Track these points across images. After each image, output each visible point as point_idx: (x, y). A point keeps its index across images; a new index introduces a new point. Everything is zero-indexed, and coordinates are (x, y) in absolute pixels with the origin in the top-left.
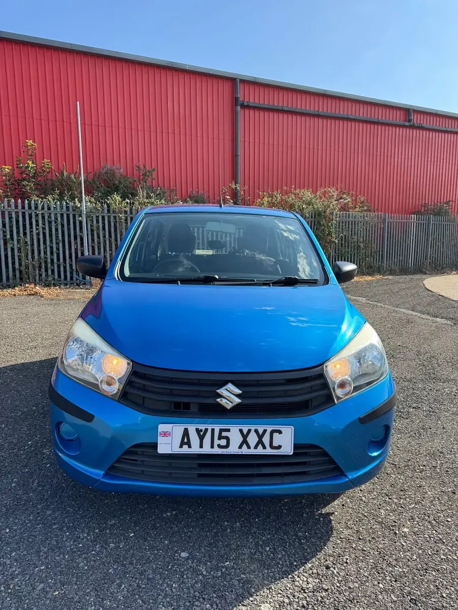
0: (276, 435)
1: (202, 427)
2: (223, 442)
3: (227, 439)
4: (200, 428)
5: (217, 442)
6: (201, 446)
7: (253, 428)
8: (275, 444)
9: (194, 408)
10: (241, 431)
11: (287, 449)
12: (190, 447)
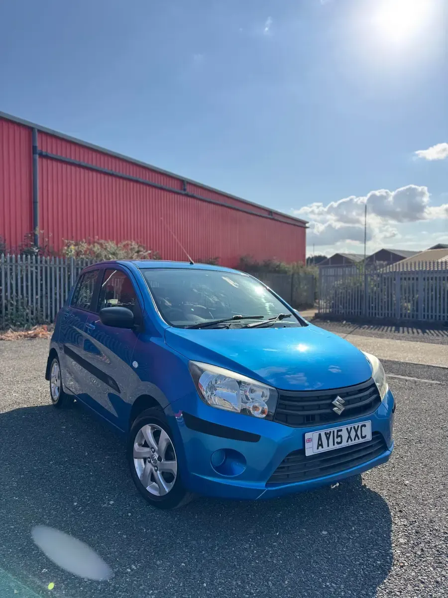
0: (363, 428)
1: (328, 431)
2: (339, 440)
3: (341, 436)
4: (327, 432)
5: (336, 440)
6: (328, 446)
7: (353, 426)
8: (363, 435)
9: (317, 418)
10: (347, 429)
11: (369, 437)
12: (322, 447)
